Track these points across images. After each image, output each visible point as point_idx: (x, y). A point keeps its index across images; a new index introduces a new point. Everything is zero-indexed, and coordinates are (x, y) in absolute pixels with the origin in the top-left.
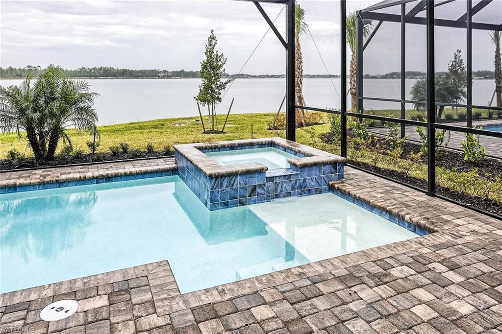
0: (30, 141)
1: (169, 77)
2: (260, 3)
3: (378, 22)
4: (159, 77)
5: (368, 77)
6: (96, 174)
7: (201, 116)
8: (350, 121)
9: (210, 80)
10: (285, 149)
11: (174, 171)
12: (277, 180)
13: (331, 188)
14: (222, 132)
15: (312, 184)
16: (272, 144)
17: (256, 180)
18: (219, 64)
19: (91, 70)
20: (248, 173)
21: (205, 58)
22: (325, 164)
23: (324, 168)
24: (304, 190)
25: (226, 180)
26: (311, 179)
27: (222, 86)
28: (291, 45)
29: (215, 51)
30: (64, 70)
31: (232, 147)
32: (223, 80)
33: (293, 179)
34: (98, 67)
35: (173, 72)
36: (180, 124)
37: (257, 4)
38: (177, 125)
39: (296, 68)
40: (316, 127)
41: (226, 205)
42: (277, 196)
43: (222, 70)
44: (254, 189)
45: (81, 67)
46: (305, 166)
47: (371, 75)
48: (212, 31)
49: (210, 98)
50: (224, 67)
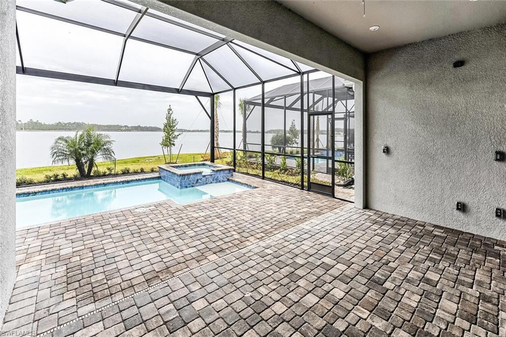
0: (78, 166)
1: (130, 130)
2: (198, 97)
3: (253, 106)
4: (121, 131)
5: (250, 132)
6: (122, 180)
7: (164, 155)
8: (240, 155)
9: (168, 134)
10: (210, 166)
11: (159, 178)
12: (207, 177)
13: (228, 180)
14: (176, 163)
15: (221, 178)
16: (204, 164)
17: (199, 177)
18: (174, 124)
19: (66, 124)
20: (195, 174)
21: (166, 121)
22: (226, 170)
23: (225, 172)
24: (218, 181)
25: (186, 176)
26: (221, 176)
27: (175, 137)
28: (212, 118)
29: (171, 117)
30: (43, 124)
31: (186, 166)
32: (176, 133)
33: (213, 176)
34: (72, 122)
35: (132, 127)
36: (149, 160)
37: (196, 97)
38: (147, 161)
39: (215, 128)
40: (224, 159)
41: (186, 187)
42: (207, 183)
43: (175, 128)
44: (198, 180)
45: (58, 122)
46: (218, 171)
47: (252, 131)
48: (170, 106)
49: (169, 144)
50: (177, 126)
